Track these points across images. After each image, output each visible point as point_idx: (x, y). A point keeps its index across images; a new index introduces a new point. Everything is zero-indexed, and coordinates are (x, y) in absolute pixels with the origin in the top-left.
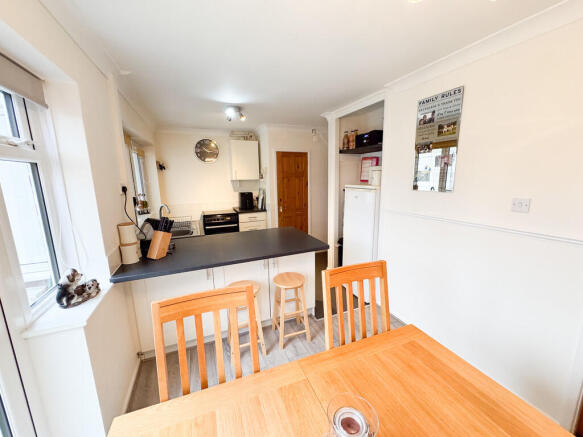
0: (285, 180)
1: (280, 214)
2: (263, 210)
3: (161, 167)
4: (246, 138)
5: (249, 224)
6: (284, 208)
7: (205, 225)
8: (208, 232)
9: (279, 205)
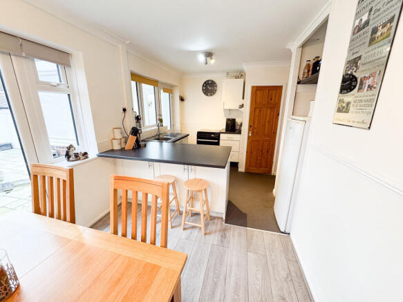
0: (257, 110)
1: (249, 137)
2: (240, 132)
3: (182, 99)
4: (237, 77)
5: (226, 142)
6: (252, 133)
7: (198, 137)
8: (199, 143)
9: (249, 130)
